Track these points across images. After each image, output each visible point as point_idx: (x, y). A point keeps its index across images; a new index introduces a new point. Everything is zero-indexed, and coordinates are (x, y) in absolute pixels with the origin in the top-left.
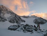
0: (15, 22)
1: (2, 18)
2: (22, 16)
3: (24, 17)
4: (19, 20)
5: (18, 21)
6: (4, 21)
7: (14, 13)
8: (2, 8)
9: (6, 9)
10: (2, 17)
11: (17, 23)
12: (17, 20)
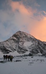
0: (39, 51)
1: (21, 49)
4: (44, 48)
5: (43, 51)
6: (23, 52)
7: (37, 39)
8: (19, 34)
9: (25, 35)
10: (21, 47)
11: (41, 53)
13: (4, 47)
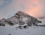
0: (32, 24)
7: (30, 16)
9: (23, 13)
13: (10, 21)
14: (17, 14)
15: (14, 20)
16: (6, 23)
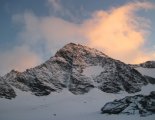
0: (122, 87)
1: (78, 83)
2: (141, 65)
3: (149, 65)
4: (131, 79)
6: (84, 91)
8: (72, 51)
9: (85, 51)
10: (77, 78)
11: (128, 90)
12: (126, 79)
14: (61, 53)
15: (50, 73)
16: (22, 85)
